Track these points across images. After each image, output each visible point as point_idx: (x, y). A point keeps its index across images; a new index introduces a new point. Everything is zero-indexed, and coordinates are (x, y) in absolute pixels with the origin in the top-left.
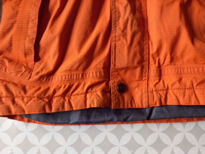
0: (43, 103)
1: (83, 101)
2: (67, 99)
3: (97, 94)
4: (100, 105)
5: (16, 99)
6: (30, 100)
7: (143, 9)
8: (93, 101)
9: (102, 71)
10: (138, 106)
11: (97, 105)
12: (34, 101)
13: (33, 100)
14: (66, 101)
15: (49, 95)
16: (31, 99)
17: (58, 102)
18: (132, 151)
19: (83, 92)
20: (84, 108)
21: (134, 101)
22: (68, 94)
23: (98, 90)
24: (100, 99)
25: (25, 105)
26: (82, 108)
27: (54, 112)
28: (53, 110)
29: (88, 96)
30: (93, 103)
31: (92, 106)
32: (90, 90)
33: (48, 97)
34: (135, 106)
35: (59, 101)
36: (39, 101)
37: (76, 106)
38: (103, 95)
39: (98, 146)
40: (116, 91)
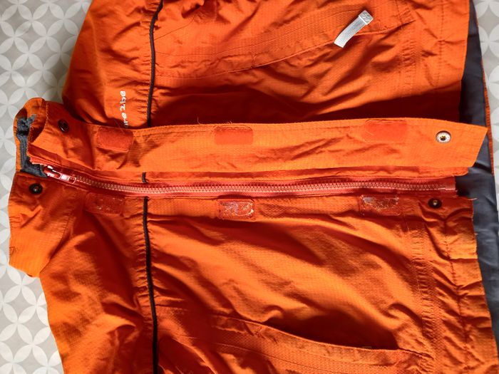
0: (475, 332)
1: (465, 266)
2: (462, 293)
4: (473, 239)
8: (465, 250)
9: (409, 233)
11: (473, 243)
12: (473, 347)
13: (471, 350)
14: (466, 294)
15: (459, 322)
16: (470, 353)
17: (471, 307)
19: (450, 265)
22: (454, 291)
23: (444, 241)
24: (462, 239)
25: (483, 363)
26: (478, 266)
27: (489, 312)
29: (454, 257)
30: (469, 249)
32: (446, 254)
33: (464, 325)
35: (468, 305)
36: (471, 340)
37: (475, 277)
38: (454, 233)
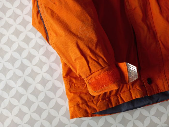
3: (137, 89)
5: (88, 103)
6: (98, 102)
7: (152, 26)
10: (162, 91)
18: (159, 118)
20: (131, 100)
21: (159, 88)
28: (114, 105)
31: (137, 98)
34: (160, 91)
39: (137, 119)
40: (148, 84)
